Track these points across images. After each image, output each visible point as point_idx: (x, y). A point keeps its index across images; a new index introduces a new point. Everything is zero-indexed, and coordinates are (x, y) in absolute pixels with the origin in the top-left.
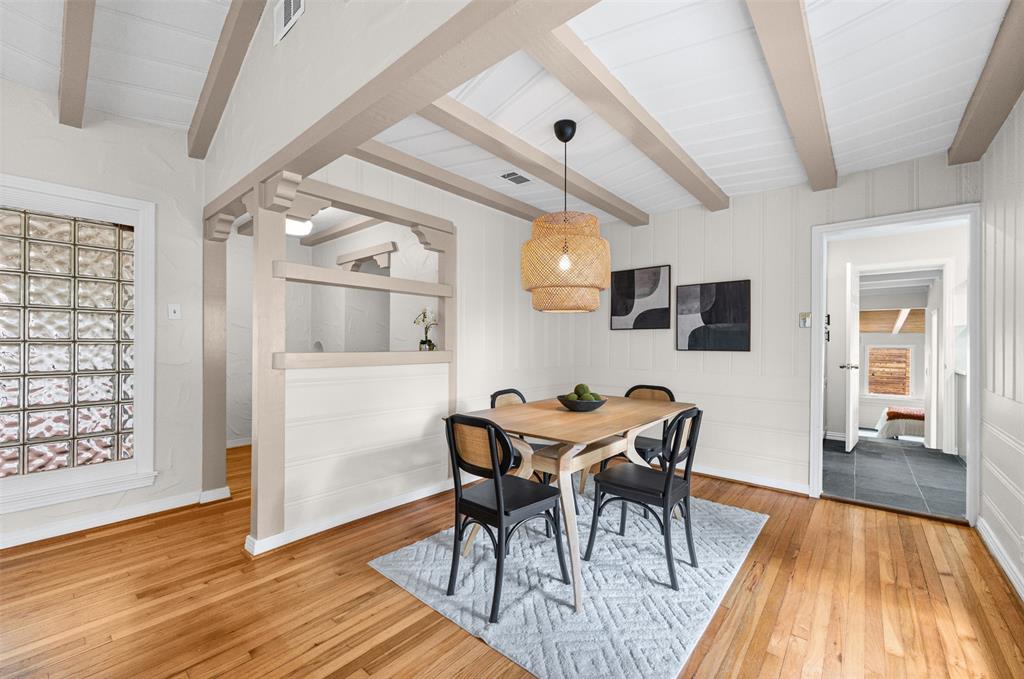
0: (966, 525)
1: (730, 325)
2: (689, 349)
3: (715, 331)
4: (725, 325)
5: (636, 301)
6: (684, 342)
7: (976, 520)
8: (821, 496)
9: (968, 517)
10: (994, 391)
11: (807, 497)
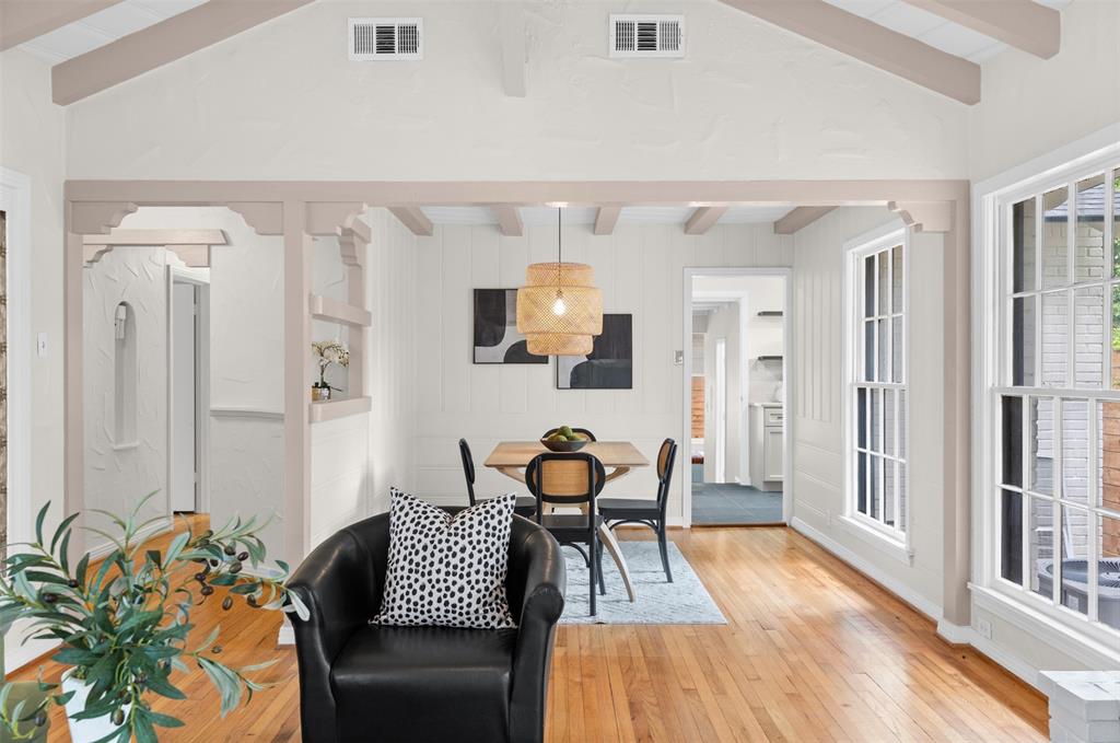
0: (783, 526)
1: (612, 361)
2: (571, 388)
3: (598, 367)
4: (608, 361)
5: (507, 328)
6: (566, 379)
7: (790, 520)
8: (692, 526)
9: (784, 520)
10: (805, 416)
11: (681, 528)
